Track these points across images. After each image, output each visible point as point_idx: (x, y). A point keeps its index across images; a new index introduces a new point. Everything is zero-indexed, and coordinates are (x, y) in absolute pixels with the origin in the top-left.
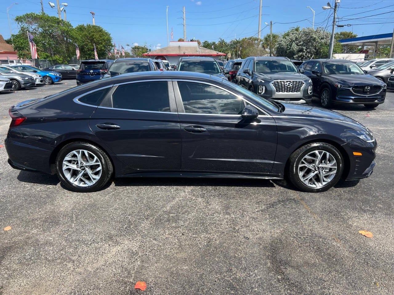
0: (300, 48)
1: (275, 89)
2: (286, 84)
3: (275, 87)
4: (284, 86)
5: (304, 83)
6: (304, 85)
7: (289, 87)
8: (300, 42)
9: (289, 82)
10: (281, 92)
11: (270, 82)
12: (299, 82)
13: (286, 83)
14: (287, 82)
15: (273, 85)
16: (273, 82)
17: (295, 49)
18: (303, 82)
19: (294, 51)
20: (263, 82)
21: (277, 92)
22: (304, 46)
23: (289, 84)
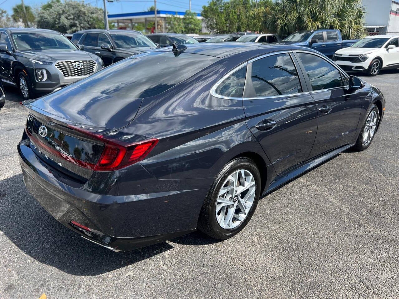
0: (71, 22)
1: (62, 73)
2: (75, 66)
3: (60, 69)
4: (73, 67)
5: (95, 63)
6: (96, 65)
7: (79, 68)
8: (69, 15)
9: (78, 63)
10: (70, 76)
11: (52, 63)
12: (90, 61)
13: (74, 64)
14: (75, 62)
15: (58, 67)
16: (56, 63)
17: (66, 23)
18: (94, 61)
19: (65, 25)
20: (41, 63)
21: (65, 76)
22: (76, 20)
23: (78, 64)
